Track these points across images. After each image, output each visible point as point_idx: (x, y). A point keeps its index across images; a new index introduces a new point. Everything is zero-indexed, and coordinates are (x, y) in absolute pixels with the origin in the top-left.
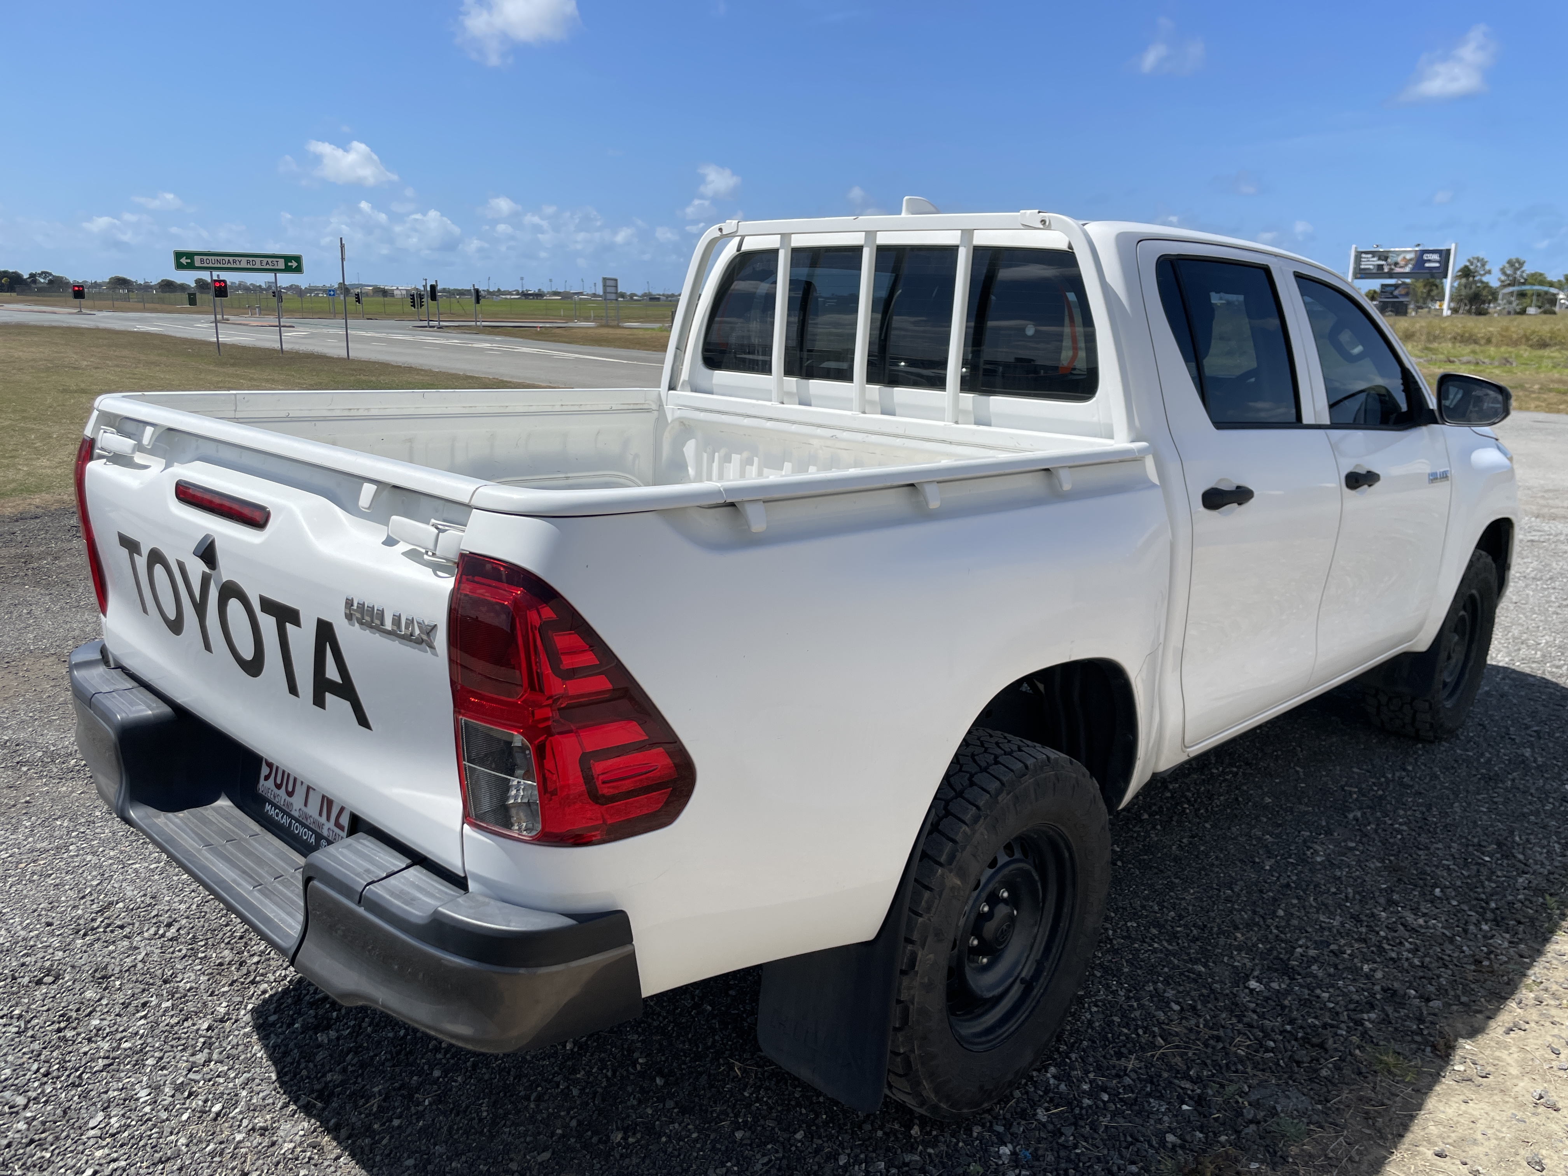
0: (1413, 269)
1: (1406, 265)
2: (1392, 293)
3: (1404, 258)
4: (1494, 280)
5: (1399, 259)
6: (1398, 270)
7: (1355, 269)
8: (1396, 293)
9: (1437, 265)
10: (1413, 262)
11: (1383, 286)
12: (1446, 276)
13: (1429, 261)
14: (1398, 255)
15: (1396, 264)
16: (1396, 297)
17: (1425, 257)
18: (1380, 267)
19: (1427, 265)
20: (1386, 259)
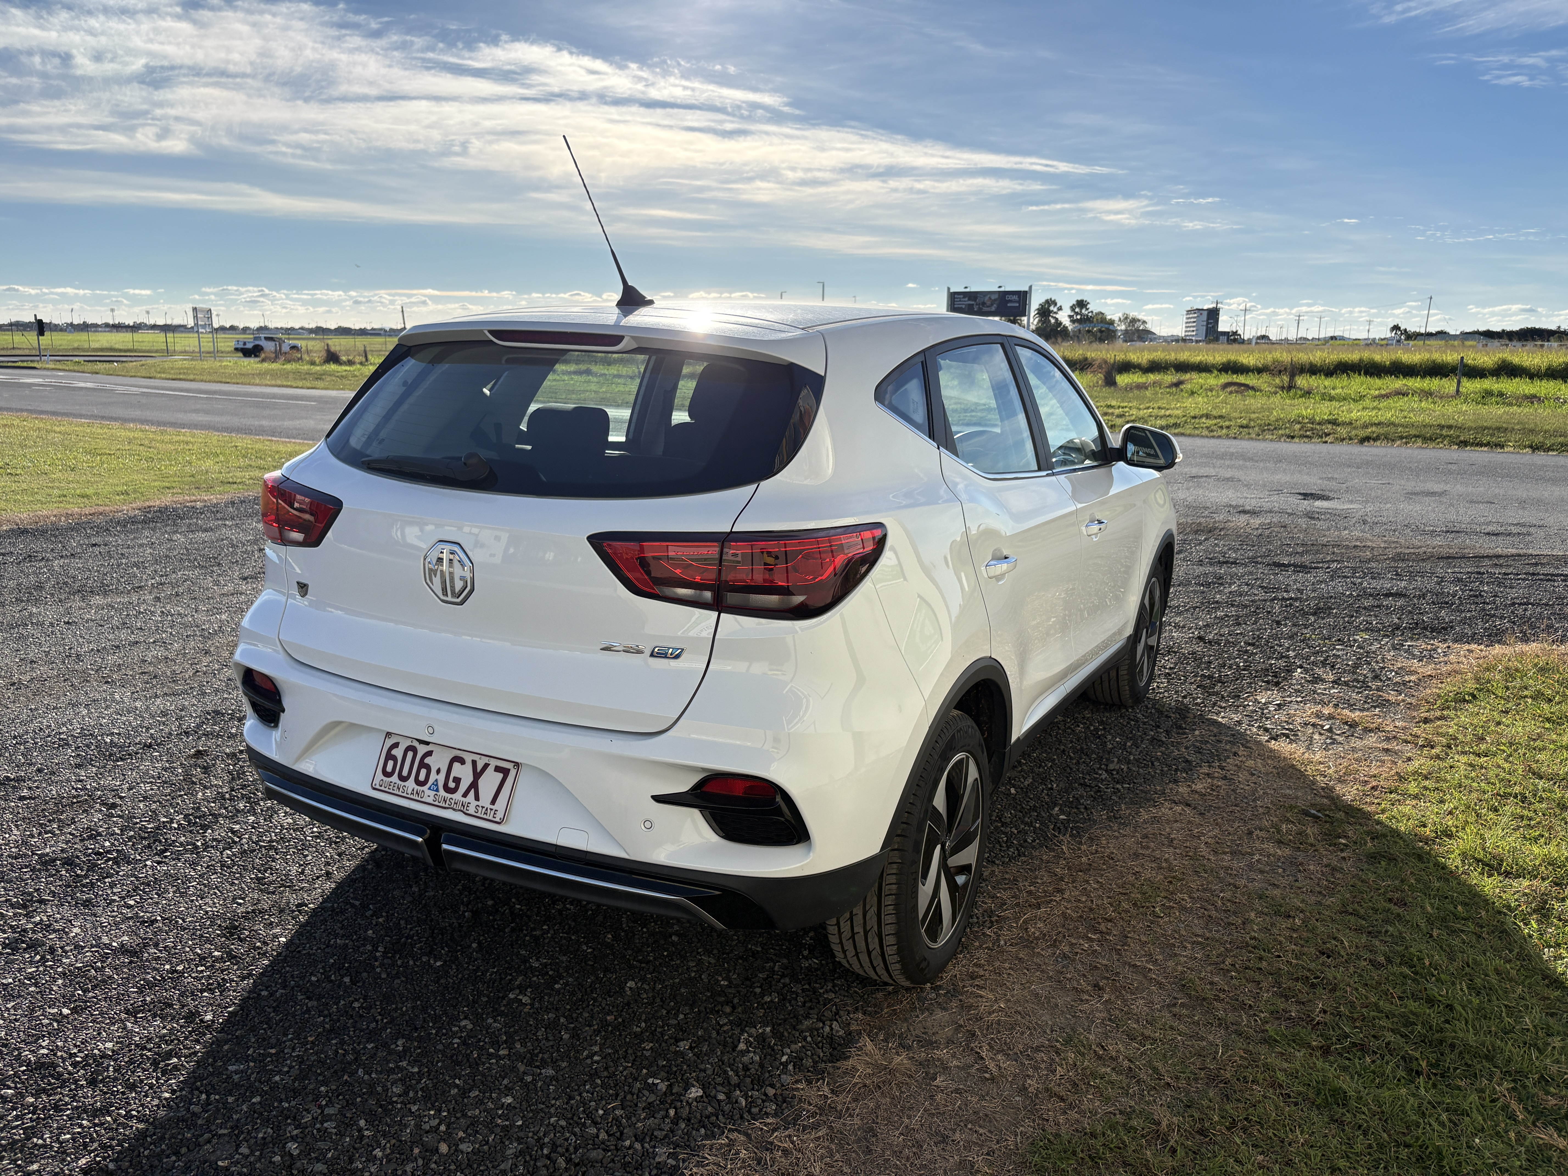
0: (997, 308)
1: (992, 305)
5: (986, 299)
6: (985, 309)
10: (997, 302)
13: (1011, 301)
14: (985, 296)
15: (984, 304)
17: (1007, 298)
18: (971, 307)
19: (1009, 305)
20: (975, 299)
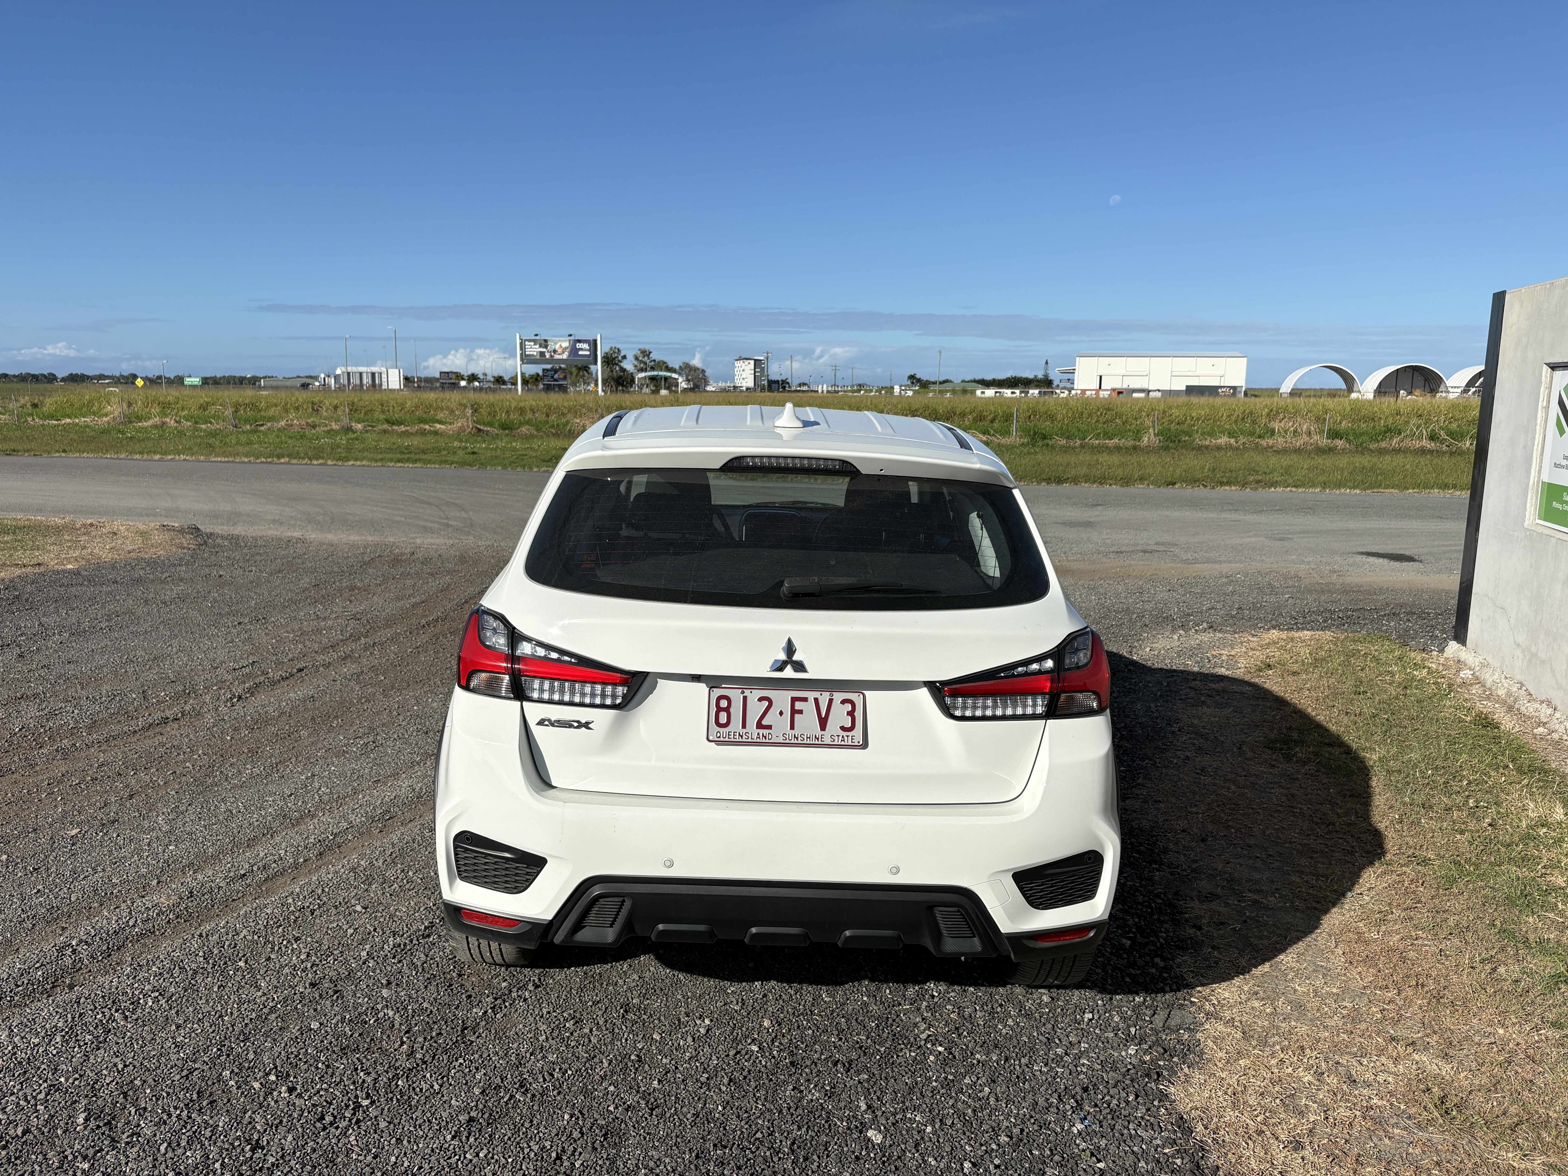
0: (568, 356)
1: (563, 352)
2: (552, 377)
3: (561, 346)
4: (629, 366)
5: (557, 347)
6: (557, 357)
7: (521, 355)
8: (556, 376)
9: (588, 353)
10: (568, 350)
11: (544, 370)
12: (596, 363)
13: (581, 349)
14: (555, 344)
15: (555, 351)
16: (556, 380)
17: (579, 345)
18: (542, 354)
19: (580, 353)
20: (546, 347)
